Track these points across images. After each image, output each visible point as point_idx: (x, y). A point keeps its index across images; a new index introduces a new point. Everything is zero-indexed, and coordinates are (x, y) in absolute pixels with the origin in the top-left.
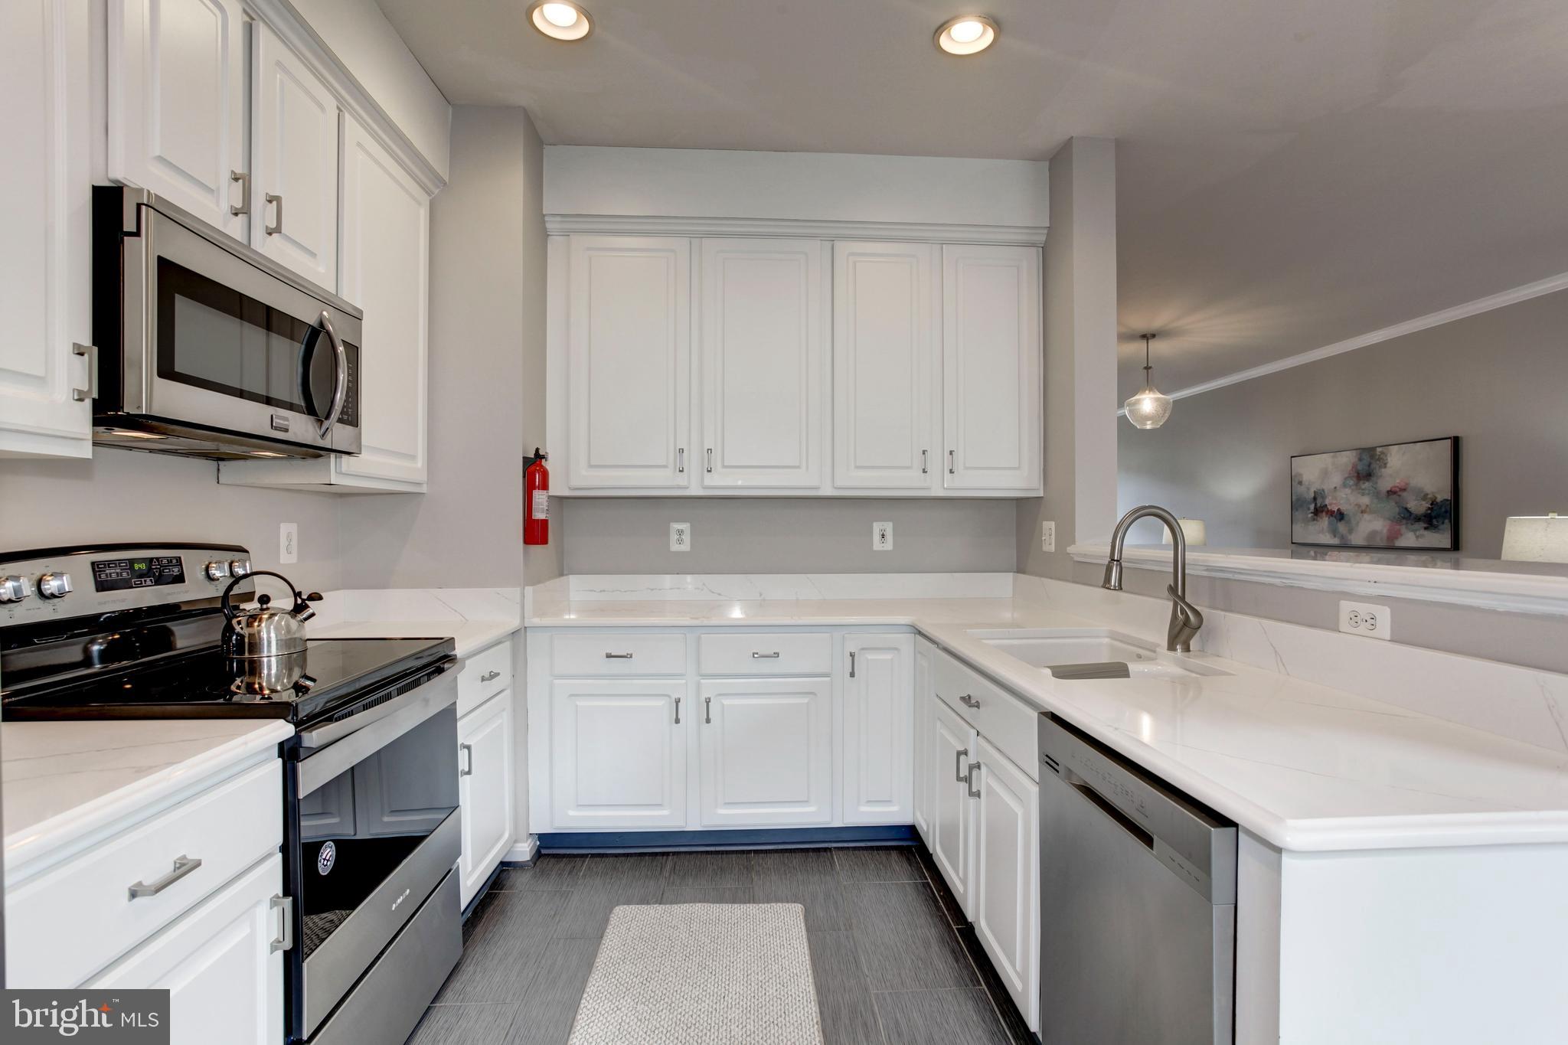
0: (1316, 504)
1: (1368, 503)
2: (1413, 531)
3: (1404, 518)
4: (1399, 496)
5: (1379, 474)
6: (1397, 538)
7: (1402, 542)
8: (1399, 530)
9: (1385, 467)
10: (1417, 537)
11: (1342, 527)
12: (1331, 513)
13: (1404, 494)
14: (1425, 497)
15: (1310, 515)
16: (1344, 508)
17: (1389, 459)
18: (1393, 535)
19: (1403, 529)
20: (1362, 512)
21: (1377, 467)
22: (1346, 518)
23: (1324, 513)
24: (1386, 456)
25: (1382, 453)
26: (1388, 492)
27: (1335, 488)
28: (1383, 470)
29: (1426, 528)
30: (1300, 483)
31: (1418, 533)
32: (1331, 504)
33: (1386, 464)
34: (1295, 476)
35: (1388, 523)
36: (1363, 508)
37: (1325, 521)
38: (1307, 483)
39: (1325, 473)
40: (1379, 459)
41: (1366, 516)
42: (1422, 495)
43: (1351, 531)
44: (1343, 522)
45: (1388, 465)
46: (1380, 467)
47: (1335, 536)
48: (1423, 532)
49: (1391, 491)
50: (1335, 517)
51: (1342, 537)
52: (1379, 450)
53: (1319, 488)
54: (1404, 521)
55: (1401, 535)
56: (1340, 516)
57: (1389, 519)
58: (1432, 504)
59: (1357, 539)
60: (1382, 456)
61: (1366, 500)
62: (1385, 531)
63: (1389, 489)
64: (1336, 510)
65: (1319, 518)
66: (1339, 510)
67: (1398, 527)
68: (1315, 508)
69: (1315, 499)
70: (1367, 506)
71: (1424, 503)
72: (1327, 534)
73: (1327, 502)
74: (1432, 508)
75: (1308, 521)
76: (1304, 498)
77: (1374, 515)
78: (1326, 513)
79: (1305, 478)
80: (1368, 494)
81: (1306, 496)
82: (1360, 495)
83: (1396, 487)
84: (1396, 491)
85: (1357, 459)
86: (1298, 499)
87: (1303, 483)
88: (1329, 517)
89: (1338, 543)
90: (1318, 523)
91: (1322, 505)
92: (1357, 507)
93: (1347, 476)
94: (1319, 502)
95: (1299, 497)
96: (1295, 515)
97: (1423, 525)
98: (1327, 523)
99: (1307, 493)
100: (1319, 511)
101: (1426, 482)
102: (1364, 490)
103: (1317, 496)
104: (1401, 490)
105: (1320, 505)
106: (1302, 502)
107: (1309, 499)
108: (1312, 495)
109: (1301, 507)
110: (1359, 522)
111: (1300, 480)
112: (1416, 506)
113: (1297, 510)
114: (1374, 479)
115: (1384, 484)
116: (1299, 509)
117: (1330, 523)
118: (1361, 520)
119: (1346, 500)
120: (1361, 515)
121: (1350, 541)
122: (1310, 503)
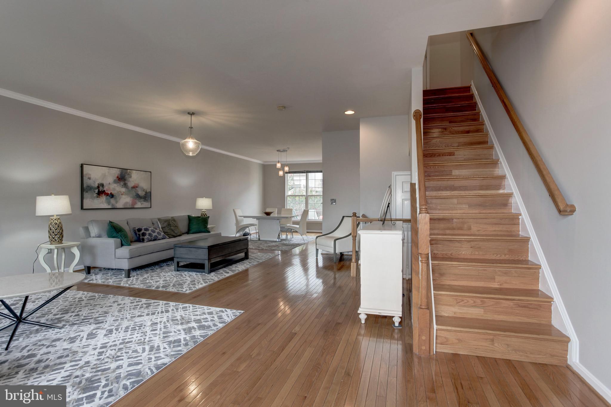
0: (99, 190)
1: (124, 191)
2: (140, 202)
3: (137, 197)
4: (136, 189)
5: (129, 180)
6: (135, 205)
7: (136, 206)
9: (131, 178)
10: (142, 204)
11: (112, 201)
12: (107, 194)
13: (137, 189)
14: (144, 190)
15: (95, 195)
16: (113, 192)
18: (134, 203)
19: (137, 201)
20: (122, 195)
22: (115, 197)
23: (103, 194)
24: (131, 174)
25: (130, 172)
26: (132, 187)
27: (109, 183)
28: (130, 179)
29: (144, 201)
30: (89, 178)
31: (142, 203)
32: (107, 190)
33: (131, 177)
34: (86, 175)
35: (132, 199)
36: (122, 193)
37: (103, 198)
38: (94, 179)
39: (104, 176)
40: (129, 174)
41: (123, 196)
43: (117, 202)
44: (113, 198)
45: (132, 177)
46: (129, 177)
47: (109, 205)
49: (133, 187)
50: (110, 197)
51: (113, 205)
52: (128, 170)
53: (101, 183)
54: (137, 198)
55: (137, 204)
56: (112, 196)
57: (132, 197)
58: (146, 193)
59: (120, 205)
60: (130, 173)
61: (123, 190)
62: (131, 202)
64: (110, 193)
65: (100, 197)
67: (135, 200)
68: (99, 191)
69: (98, 187)
70: (124, 192)
71: (143, 192)
72: (105, 204)
73: (105, 189)
75: (94, 198)
76: (92, 186)
77: (127, 196)
78: (105, 194)
79: (93, 176)
80: (124, 187)
81: (93, 185)
82: (121, 188)
83: (135, 186)
84: (134, 187)
85: (120, 173)
86: (88, 186)
87: (91, 179)
88: (106, 196)
89: (111, 208)
90: (100, 199)
91: (102, 191)
92: (120, 192)
93: (115, 179)
94: (101, 189)
95: (89, 185)
96: (86, 195)
97: (143, 200)
98: (105, 199)
99: (94, 184)
100: (101, 193)
101: (144, 185)
102: (123, 185)
103: (99, 186)
104: (136, 187)
105: (102, 190)
106: (91, 188)
107: (94, 187)
108: (97, 185)
109: (90, 190)
110: (120, 199)
111: (90, 177)
112: (141, 193)
113: (87, 192)
114: (126, 182)
115: (131, 184)
116: (89, 192)
117: (106, 199)
118: (121, 198)
119: (114, 189)
120: (121, 196)
121: (117, 206)
122: (96, 189)
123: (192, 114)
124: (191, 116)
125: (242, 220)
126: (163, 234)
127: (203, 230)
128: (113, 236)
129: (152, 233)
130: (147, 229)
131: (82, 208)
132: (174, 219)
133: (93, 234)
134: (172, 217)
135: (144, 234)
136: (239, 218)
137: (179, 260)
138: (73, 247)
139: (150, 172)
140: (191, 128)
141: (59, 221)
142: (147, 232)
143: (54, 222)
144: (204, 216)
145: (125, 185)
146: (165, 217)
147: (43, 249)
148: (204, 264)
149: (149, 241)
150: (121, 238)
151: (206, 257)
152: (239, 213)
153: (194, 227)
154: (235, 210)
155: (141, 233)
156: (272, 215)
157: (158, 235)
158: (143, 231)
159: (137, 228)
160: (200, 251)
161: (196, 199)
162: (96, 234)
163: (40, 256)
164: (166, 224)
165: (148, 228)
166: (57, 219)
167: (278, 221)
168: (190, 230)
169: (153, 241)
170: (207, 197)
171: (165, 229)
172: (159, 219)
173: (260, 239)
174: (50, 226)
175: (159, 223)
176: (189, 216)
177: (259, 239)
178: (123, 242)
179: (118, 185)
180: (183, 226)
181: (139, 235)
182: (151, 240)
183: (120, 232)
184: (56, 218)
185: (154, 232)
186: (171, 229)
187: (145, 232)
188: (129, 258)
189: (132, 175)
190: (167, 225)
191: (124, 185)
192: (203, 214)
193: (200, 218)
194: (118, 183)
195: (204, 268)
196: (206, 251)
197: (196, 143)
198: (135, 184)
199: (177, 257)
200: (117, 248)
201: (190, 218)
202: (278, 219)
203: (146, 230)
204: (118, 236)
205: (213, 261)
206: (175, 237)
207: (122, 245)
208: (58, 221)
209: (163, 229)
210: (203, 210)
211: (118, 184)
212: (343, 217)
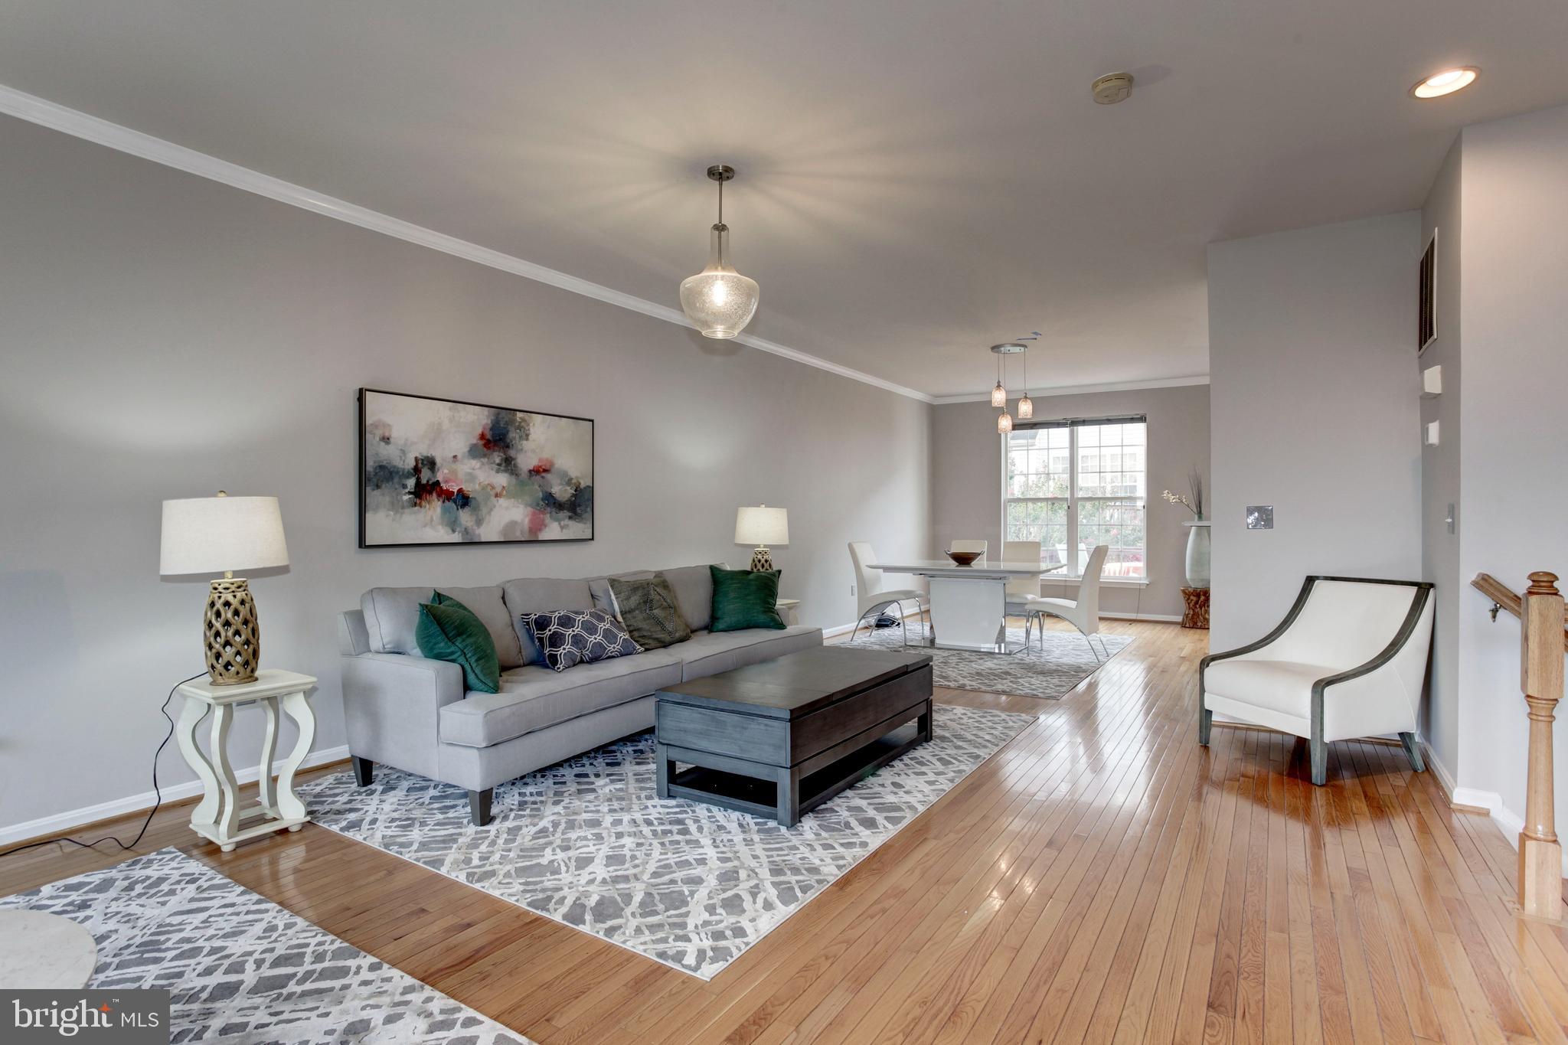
0: (418, 480)
1: (505, 484)
2: (556, 520)
3: (548, 505)
4: (543, 477)
5: (520, 447)
6: (540, 530)
7: (543, 536)
8: (543, 520)
9: (527, 439)
10: (562, 528)
11: (465, 517)
12: (447, 496)
13: (548, 476)
14: (569, 482)
15: (406, 497)
16: (467, 488)
17: (531, 429)
18: (537, 526)
19: (547, 518)
20: (497, 496)
21: (517, 436)
22: (473, 503)
23: (434, 494)
24: (528, 425)
25: (523, 420)
26: (530, 471)
27: (455, 457)
28: (525, 442)
29: (570, 518)
30: (386, 440)
31: (562, 523)
32: (446, 482)
33: (527, 435)
34: (376, 426)
35: (529, 509)
36: (498, 490)
37: (435, 508)
38: (402, 442)
39: (437, 433)
40: (519, 428)
41: (501, 501)
42: (567, 479)
43: (479, 522)
44: (467, 509)
45: (530, 437)
46: (521, 438)
47: (454, 531)
48: (567, 522)
49: (533, 470)
50: (455, 503)
51: (466, 531)
52: (519, 415)
53: (425, 454)
54: (549, 509)
55: (546, 526)
56: (463, 500)
57: (530, 505)
58: (576, 491)
59: (488, 532)
60: (523, 424)
61: (502, 480)
62: (527, 521)
63: (531, 468)
64: (455, 491)
65: (423, 503)
66: (460, 491)
67: (542, 516)
68: (418, 483)
69: (417, 470)
70: (504, 487)
71: (568, 488)
72: (440, 527)
73: (440, 477)
74: (576, 495)
75: (403, 508)
76: (395, 467)
77: (513, 500)
78: (439, 496)
79: (396, 434)
80: (506, 471)
81: (398, 463)
82: (494, 472)
83: (541, 467)
84: (539, 471)
85: (489, 422)
86: (382, 467)
87: (392, 440)
88: (444, 502)
89: (461, 541)
90: (423, 510)
91: (430, 482)
92: (489, 488)
93: (474, 441)
94: (426, 475)
95: (384, 463)
96: (373, 496)
97: (567, 514)
98: (439, 510)
99: (401, 457)
100: (424, 491)
101: (570, 463)
102: (499, 465)
103: (420, 465)
104: (545, 471)
105: (428, 481)
106: (391, 473)
107: (404, 469)
108: (412, 464)
109: (388, 481)
110: (491, 510)
111: (387, 435)
112: (561, 491)
113: (378, 487)
114: (512, 453)
115: (526, 460)
116: (383, 486)
117: (445, 511)
118: (495, 506)
119: (471, 477)
120: (493, 499)
121: (479, 535)
122: (408, 476)
123: (721, 174)
124: (721, 185)
125: (878, 579)
126: (623, 636)
127: (762, 618)
128: (435, 651)
129: (585, 634)
130: (569, 618)
131: (362, 543)
132: (662, 582)
133: (375, 643)
134: (659, 574)
135: (556, 640)
136: (866, 572)
137: (674, 754)
138: (289, 694)
139: (590, 420)
140: (720, 228)
141: (240, 595)
142: (569, 632)
143: (222, 600)
144: (763, 566)
145: (508, 464)
146: (635, 573)
147: (190, 703)
148: (775, 784)
149: (574, 665)
150: (462, 660)
151: (784, 756)
152: (868, 556)
153: (731, 609)
154: (857, 548)
155: (548, 633)
156: (976, 564)
157: (605, 643)
158: (553, 628)
159: (533, 617)
160: (757, 727)
161: (737, 510)
162: (385, 640)
163: (179, 728)
164: (635, 600)
165: (572, 615)
166: (233, 588)
167: (999, 585)
168: (718, 619)
169: (588, 662)
170: (770, 504)
171: (634, 617)
172: (613, 582)
173: (937, 641)
174: (209, 614)
175: (613, 597)
176: (714, 570)
177: (932, 641)
178: (471, 678)
179: (483, 464)
180: (694, 605)
181: (541, 640)
182: (582, 662)
183: (459, 639)
184: (227, 585)
185: (591, 629)
186: (655, 618)
187: (562, 630)
188: (484, 745)
189: (532, 430)
190: (640, 604)
191: (504, 465)
192: (759, 561)
193: (751, 576)
194: (485, 456)
195: (773, 802)
196: (782, 732)
197: (737, 287)
198: (540, 460)
199: (666, 742)
200: (446, 701)
201: (717, 576)
202: (999, 577)
203: (567, 622)
204: (453, 653)
205: (810, 768)
206: (665, 645)
207: (467, 688)
208: (235, 596)
209: (629, 616)
210: (758, 546)
211: (485, 460)
212: (1310, 581)
